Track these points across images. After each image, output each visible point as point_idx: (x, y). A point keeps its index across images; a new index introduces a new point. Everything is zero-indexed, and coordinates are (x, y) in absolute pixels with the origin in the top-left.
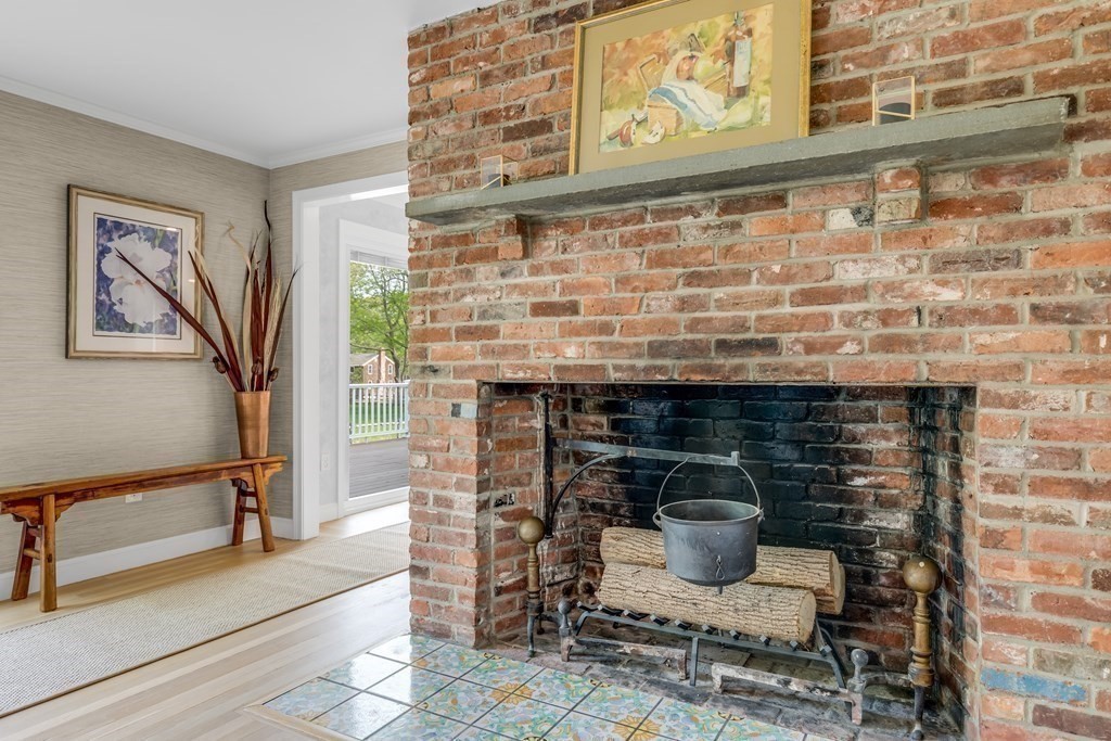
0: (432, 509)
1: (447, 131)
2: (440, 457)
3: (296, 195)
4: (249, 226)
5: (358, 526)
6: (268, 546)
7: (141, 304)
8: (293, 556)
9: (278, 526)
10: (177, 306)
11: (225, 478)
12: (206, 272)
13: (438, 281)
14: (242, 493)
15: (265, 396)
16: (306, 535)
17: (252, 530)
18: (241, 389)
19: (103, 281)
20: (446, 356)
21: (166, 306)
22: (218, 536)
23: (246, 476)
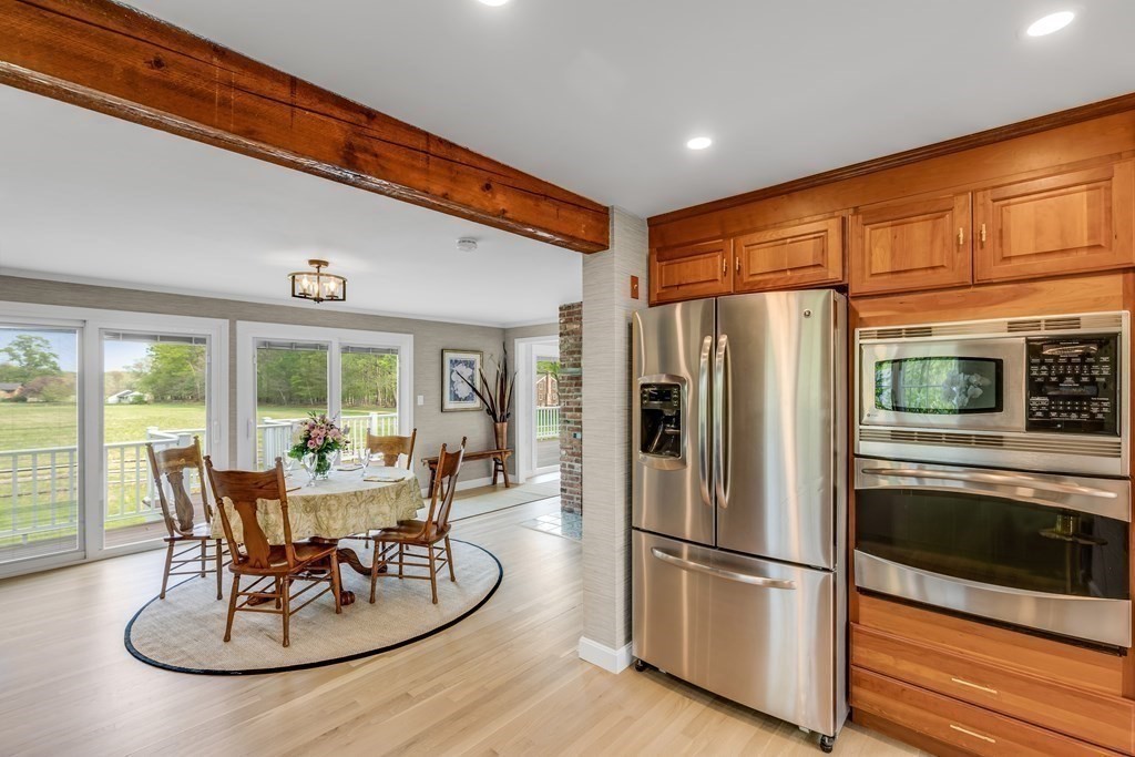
0: (567, 469)
1: (572, 341)
2: (570, 451)
3: (516, 340)
4: (498, 353)
5: (541, 480)
6: (507, 485)
7: (464, 390)
8: (517, 489)
9: (510, 477)
10: (474, 389)
11: (492, 458)
12: (484, 375)
13: (569, 392)
14: (497, 464)
15: (506, 424)
16: (520, 482)
17: (501, 479)
18: (496, 421)
19: (452, 382)
20: (571, 417)
21: (471, 390)
22: (487, 481)
23: (499, 457)
